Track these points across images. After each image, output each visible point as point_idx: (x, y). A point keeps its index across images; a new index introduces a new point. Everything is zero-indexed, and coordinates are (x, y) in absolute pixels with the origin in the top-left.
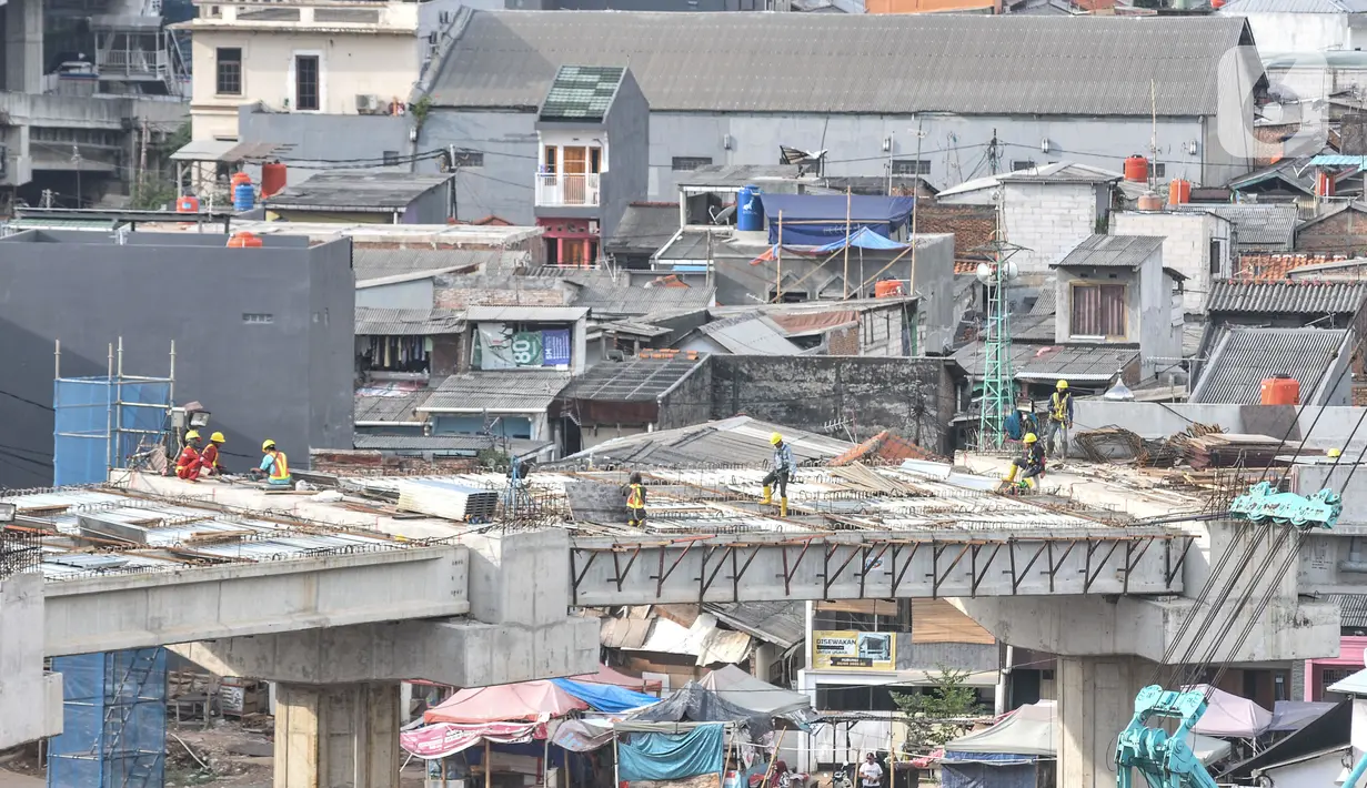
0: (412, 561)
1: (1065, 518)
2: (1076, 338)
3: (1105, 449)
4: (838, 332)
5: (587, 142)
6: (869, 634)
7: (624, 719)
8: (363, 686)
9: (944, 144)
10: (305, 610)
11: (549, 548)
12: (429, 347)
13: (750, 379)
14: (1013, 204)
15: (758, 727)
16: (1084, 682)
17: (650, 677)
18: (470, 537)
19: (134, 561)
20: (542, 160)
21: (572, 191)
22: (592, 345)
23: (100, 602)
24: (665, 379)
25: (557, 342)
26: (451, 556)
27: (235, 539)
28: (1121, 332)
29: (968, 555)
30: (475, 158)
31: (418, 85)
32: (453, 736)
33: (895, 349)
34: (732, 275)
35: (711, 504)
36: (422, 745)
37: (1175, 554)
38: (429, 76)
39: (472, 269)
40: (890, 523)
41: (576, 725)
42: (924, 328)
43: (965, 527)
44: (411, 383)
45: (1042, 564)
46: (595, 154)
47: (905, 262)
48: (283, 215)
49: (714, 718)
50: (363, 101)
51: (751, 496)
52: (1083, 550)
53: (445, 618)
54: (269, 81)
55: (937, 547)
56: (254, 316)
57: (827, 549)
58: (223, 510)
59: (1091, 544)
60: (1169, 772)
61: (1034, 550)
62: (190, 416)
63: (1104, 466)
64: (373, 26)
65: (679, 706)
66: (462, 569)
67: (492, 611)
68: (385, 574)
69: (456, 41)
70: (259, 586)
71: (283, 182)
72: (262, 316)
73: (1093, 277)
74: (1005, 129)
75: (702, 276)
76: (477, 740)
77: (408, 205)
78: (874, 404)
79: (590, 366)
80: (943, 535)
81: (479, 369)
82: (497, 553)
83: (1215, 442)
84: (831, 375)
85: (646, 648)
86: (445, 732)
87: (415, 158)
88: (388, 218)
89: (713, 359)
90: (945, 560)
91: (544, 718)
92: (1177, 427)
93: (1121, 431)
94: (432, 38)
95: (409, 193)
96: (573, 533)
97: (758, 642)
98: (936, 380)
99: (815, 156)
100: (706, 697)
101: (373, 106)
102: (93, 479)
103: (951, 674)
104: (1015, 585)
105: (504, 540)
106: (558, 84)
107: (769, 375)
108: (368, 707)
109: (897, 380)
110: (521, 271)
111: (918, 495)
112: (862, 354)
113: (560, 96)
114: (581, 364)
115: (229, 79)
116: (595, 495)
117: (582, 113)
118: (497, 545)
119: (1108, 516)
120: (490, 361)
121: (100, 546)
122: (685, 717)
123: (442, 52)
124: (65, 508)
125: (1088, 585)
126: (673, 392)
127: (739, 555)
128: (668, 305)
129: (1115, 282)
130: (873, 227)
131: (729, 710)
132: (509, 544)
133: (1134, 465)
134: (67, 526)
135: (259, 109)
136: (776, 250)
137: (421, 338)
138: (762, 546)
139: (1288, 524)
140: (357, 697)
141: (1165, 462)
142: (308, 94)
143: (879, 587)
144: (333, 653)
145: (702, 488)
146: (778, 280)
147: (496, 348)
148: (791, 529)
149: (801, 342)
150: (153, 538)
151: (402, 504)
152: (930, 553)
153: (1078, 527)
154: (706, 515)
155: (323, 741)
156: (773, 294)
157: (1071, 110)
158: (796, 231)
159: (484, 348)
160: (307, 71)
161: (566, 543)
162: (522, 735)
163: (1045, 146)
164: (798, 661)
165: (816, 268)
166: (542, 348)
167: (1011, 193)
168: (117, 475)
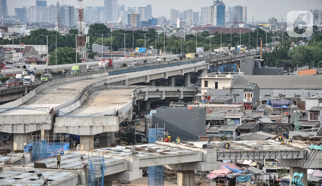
0: (195, 154)
1: (290, 148)
2: (311, 120)
3: (297, 138)
4: (278, 119)
5: (250, 93)
6: (273, 162)
7: (238, 174)
8: (189, 171)
9: (302, 93)
10: (178, 161)
11: (213, 152)
12: (220, 122)
13: (265, 126)
14: (307, 102)
15: (256, 175)
16: (293, 171)
17: (243, 168)
18: (203, 150)
19: (154, 154)
20: (244, 96)
21: (248, 100)
22: (243, 121)
23: (148, 160)
24: (252, 126)
25: (237, 121)
26: (200, 153)
27: (169, 151)
28: (317, 120)
29: (275, 153)
30: (238, 95)
31: (231, 85)
32: (214, 176)
33: (287, 122)
34: (266, 111)
35: (239, 146)
36: (210, 177)
37: (305, 153)
38: (233, 84)
39: (231, 111)
40: (264, 149)
41: (231, 174)
42: (292, 119)
43: (274, 149)
44: (218, 126)
45: (285, 154)
46: (252, 95)
47: (290, 110)
48: (210, 103)
49: (250, 174)
50: (224, 88)
51: (245, 145)
52: (292, 152)
53: (199, 162)
54: (211, 85)
55: (270, 152)
56: (192, 118)
57: (254, 152)
58: (170, 147)
59: (293, 152)
60: (298, 185)
61: (284, 152)
62: (166, 134)
63: (297, 141)
64: (225, 78)
65: (245, 172)
66: (201, 155)
67: (206, 161)
68: (190, 156)
69: (237, 80)
70: (172, 158)
71: (210, 99)
72: (193, 118)
73: (313, 112)
74: (310, 91)
75: (262, 112)
76: (217, 176)
77: (226, 102)
78: (282, 129)
79: (242, 124)
80: (271, 150)
81: (227, 125)
82: (206, 153)
83: (313, 137)
84: (276, 125)
85: (243, 164)
86: (213, 175)
87: (230, 95)
88: (224, 103)
89: (259, 123)
90: (271, 153)
91: (226, 173)
92: (308, 135)
93: (299, 135)
94: (233, 79)
95: (227, 100)
96: (217, 150)
97: (258, 163)
98: (290, 126)
99: (284, 95)
100: (249, 171)
101: (225, 88)
102: (153, 142)
103: (284, 168)
104: (282, 157)
105: (207, 151)
106: (247, 85)
107: (267, 125)
108: (189, 174)
109: (285, 126)
110: (239, 111)
111: (269, 144)
112: (282, 123)
113: (247, 87)
114: (241, 124)
115: (206, 85)
116: (221, 145)
117: (250, 89)
118: (206, 152)
119: (296, 148)
120: (228, 124)
121: (150, 152)
122: (246, 174)
123: (234, 81)
124: (147, 146)
125: (292, 157)
126: (253, 128)
127: (241, 153)
128: (256, 115)
129: (317, 113)
130: (286, 105)
131: (252, 173)
132: (208, 152)
133: (301, 140)
134: (146, 149)
135: (210, 89)
136: (272, 108)
137: (219, 120)
138: (244, 152)
139: (316, 150)
140: (188, 172)
141: (306, 140)
142: (216, 87)
143: (262, 158)
144: (184, 167)
145: (238, 143)
146: (272, 112)
147: (229, 122)
148: (249, 149)
149: (273, 121)
150: (158, 151)
151: (194, 146)
152: (269, 153)
153: (291, 149)
154: (238, 147)
155: (183, 178)
156: (272, 114)
157: (320, 88)
158: (275, 105)
159: (228, 122)
160: (216, 84)
161: (216, 151)
162: (223, 176)
163: (316, 93)
164: (263, 166)
165: (278, 111)
166: (235, 122)
167: (307, 100)
168: (157, 142)
